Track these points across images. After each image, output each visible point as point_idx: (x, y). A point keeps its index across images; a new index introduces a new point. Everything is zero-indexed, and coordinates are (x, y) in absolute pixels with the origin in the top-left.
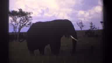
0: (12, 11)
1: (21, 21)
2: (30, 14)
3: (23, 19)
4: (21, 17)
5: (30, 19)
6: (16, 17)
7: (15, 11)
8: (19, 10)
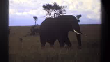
0: (47, 5)
1: (56, 15)
2: (64, 7)
3: (57, 12)
4: (55, 11)
5: (64, 12)
6: (51, 10)
7: (50, 5)
8: (54, 3)
